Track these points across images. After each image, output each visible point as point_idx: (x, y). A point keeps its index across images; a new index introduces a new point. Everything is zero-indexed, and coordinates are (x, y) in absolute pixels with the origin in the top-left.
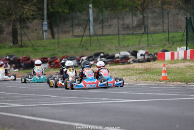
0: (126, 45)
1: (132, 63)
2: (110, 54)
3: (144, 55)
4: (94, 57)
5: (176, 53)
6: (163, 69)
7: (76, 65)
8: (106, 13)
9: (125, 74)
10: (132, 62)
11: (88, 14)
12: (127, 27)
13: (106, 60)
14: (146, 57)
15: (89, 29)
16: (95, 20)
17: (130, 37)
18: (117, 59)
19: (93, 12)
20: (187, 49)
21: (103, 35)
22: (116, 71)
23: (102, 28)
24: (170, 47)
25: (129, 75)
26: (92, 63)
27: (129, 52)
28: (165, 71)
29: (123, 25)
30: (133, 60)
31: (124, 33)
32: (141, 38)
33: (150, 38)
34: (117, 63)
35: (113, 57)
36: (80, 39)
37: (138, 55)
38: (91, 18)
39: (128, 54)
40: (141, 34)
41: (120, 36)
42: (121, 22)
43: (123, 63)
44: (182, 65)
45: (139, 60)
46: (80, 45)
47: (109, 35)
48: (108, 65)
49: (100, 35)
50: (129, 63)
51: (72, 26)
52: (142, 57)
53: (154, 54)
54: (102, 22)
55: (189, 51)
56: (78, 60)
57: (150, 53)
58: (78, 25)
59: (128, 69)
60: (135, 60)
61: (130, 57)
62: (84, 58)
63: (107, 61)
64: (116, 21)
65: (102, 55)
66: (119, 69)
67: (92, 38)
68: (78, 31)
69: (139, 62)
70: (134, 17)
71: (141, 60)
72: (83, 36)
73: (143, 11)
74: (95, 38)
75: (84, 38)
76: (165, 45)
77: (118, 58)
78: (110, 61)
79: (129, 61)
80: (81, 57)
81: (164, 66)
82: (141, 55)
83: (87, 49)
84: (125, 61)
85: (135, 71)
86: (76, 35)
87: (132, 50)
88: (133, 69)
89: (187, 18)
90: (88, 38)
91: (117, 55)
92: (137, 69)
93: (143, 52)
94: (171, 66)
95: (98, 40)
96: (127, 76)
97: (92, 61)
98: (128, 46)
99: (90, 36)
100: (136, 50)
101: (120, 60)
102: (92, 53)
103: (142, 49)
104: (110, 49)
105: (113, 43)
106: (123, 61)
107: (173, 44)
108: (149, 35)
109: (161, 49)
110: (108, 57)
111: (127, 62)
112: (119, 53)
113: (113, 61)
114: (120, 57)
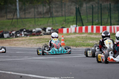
0: (39, 24)
2: (30, 30)
4: (20, 31)
5: (70, 29)
6: (62, 39)
7: (9, 37)
8: (27, 5)
9: (39, 42)
10: (43, 35)
11: (16, 6)
12: (40, 14)
13: (27, 34)
14: (52, 31)
15: (17, 15)
16: (20, 9)
17: (42, 19)
19: (19, 4)
20: (76, 26)
21: (25, 18)
22: (33, 40)
23: (25, 14)
24: (66, 25)
25: (41, 43)
26: (18, 35)
27: (41, 28)
28: (63, 40)
29: (38, 12)
31: (38, 17)
32: (49, 20)
33: (54, 20)
34: (34, 35)
35: (31, 32)
36: (11, 20)
37: (47, 30)
38: (18, 8)
39: (40, 29)
40: (48, 17)
41: (36, 19)
42: (36, 10)
43: (38, 35)
44: (73, 36)
45: (47, 33)
46: (11, 24)
47: (29, 18)
48: (28, 36)
49: (23, 18)
50: (41, 35)
51: (6, 13)
52: (49, 32)
53: (57, 30)
54: (25, 10)
55: (78, 28)
56: (10, 34)
57: (54, 29)
58: (10, 12)
59: (41, 39)
60: (45, 33)
61: (42, 31)
62: (14, 32)
63: (28, 34)
64: (33, 9)
65: (25, 30)
66: (35, 39)
67: (18, 20)
68: (10, 16)
70: (44, 7)
71: (48, 33)
72: (13, 19)
73: (49, 3)
74: (20, 20)
75: (14, 20)
76: (63, 24)
77: (34, 32)
79: (41, 34)
80: (11, 32)
81: (63, 37)
82: (49, 30)
83: (15, 27)
85: (45, 40)
86: (9, 18)
87: (43, 27)
88: (44, 39)
89: (76, 8)
90: (16, 20)
92: (46, 39)
93: (49, 28)
94: (67, 37)
95: (22, 21)
96: (40, 43)
97: (18, 34)
98: (41, 25)
99: (17, 19)
100: (45, 27)
102: (19, 29)
103: (49, 26)
104: (29, 27)
105: (31, 23)
107: (68, 23)
108: (54, 18)
109: (61, 27)
110: (28, 31)
111: (40, 34)
112: (35, 29)
113: (31, 34)
114: (36, 31)
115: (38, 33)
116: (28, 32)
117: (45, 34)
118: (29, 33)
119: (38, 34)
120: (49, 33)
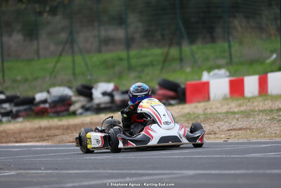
1: (81, 114)
3: (111, 95)
10: (80, 111)
13: (15, 109)
14: (118, 97)
18: (42, 106)
30: (83, 107)
34: (42, 113)
35: (30, 101)
37: (97, 94)
39: (67, 92)
43: (58, 114)
45: (99, 105)
48: (20, 119)
50: (74, 114)
52: (107, 99)
60: (88, 105)
61: (74, 99)
63: (18, 112)
65: (2, 97)
69: (99, 109)
71: (103, 106)
77: (45, 101)
78: (25, 110)
79: (72, 108)
82: (104, 94)
84: (63, 108)
87: (79, 82)
91: (40, 96)
93: (109, 87)
101: (51, 107)
106: (59, 109)
110: (15, 101)
111: (68, 110)
112: (48, 92)
113: (30, 109)
114: (49, 100)
115: (61, 107)
116: (17, 105)
117: (86, 109)
118: (21, 108)
120: (106, 103)
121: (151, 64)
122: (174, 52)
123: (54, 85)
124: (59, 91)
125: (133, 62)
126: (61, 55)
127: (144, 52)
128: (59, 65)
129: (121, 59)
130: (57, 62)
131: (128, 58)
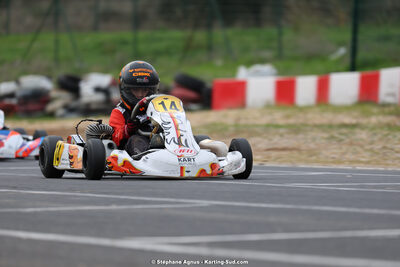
1: (62, 117)
3: (105, 91)
10: (61, 112)
30: (66, 107)
39: (44, 83)
45: (88, 104)
50: (52, 115)
52: (100, 97)
60: (74, 104)
61: (54, 94)
69: (87, 111)
71: (94, 107)
77: (11, 95)
79: (50, 107)
82: (98, 90)
84: (36, 107)
87: (63, 71)
93: (104, 80)
101: (19, 104)
111: (42, 110)
112: (18, 82)
114: (19, 94)
115: (35, 104)
117: (70, 110)
119: (31, 106)
120: (98, 103)
121: (167, 52)
122: (200, 36)
123: (26, 73)
124: (33, 82)
125: (142, 47)
126: (39, 31)
127: (158, 34)
128: (37, 45)
129: (124, 43)
130: (33, 40)
131: (135, 42)
